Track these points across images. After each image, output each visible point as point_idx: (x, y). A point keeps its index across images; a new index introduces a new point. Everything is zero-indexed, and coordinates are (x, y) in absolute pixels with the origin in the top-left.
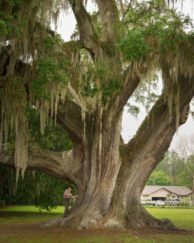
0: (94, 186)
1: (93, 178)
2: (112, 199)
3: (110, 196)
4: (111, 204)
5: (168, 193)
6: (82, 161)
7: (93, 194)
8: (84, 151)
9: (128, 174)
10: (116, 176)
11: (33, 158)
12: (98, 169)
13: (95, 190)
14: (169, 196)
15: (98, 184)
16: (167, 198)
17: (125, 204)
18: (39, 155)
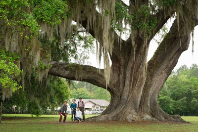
0: (128, 93)
1: (127, 87)
2: (141, 102)
3: (139, 99)
4: (140, 105)
5: (93, 105)
6: (119, 76)
7: (128, 98)
8: (120, 68)
9: (151, 84)
10: (143, 86)
11: (86, 73)
12: (131, 81)
13: (129, 96)
14: (94, 107)
15: (131, 91)
16: (93, 109)
17: (149, 105)
18: (90, 70)
